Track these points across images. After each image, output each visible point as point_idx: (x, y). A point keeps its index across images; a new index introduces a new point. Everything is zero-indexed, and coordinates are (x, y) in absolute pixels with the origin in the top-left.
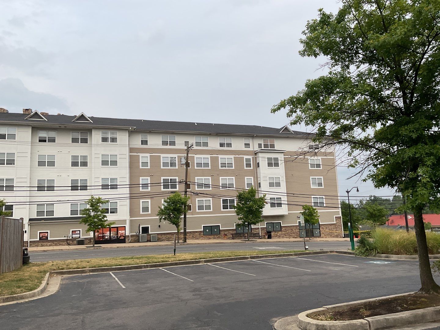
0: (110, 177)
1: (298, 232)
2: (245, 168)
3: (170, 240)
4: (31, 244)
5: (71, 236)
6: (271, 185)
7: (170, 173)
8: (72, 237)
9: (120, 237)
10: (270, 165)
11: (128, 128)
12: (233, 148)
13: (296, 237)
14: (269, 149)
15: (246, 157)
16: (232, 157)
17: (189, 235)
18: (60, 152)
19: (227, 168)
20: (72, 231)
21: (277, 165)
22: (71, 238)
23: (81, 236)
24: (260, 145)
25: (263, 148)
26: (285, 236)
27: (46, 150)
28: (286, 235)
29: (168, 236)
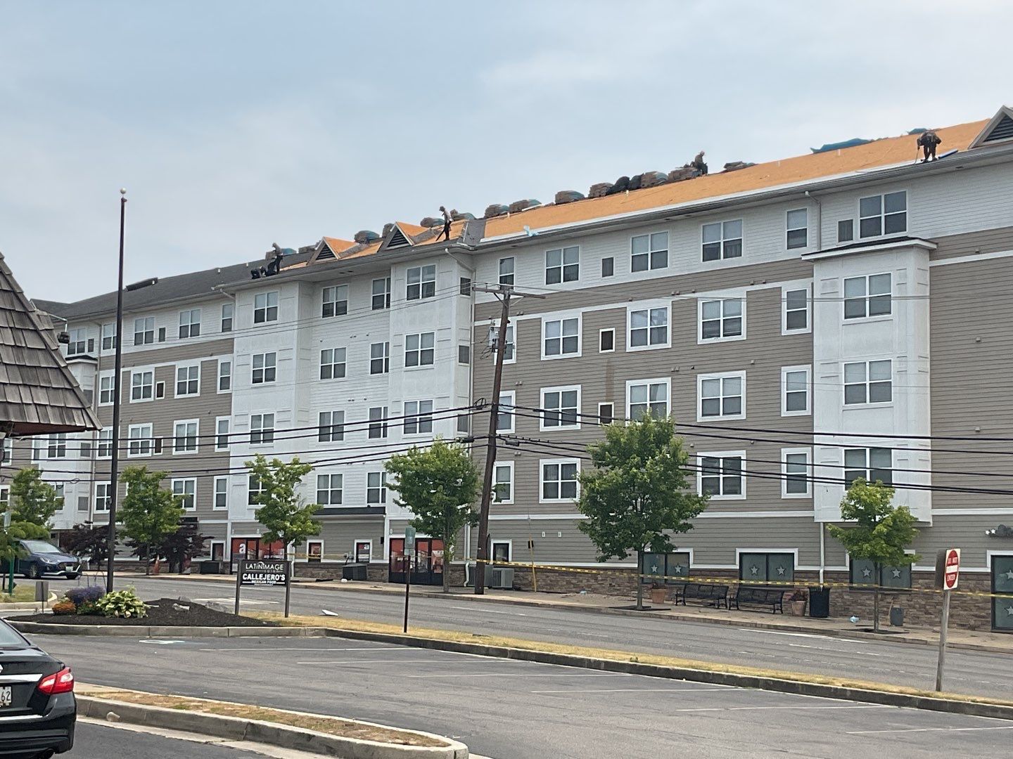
0: (419, 398)
1: (985, 600)
2: (785, 332)
3: (555, 590)
4: (297, 570)
5: (355, 558)
6: (854, 394)
7: (560, 373)
8: (357, 559)
9: (435, 568)
10: (853, 309)
11: (441, 252)
12: (745, 259)
13: (972, 622)
14: (883, 237)
15: (788, 286)
16: (740, 292)
17: (602, 580)
18: (353, 339)
19: (722, 339)
20: (358, 544)
21: (881, 306)
22: (355, 561)
23: (371, 558)
24: (845, 229)
25: (857, 239)
26: (924, 617)
27: (333, 334)
28: (927, 613)
29: (552, 576)
